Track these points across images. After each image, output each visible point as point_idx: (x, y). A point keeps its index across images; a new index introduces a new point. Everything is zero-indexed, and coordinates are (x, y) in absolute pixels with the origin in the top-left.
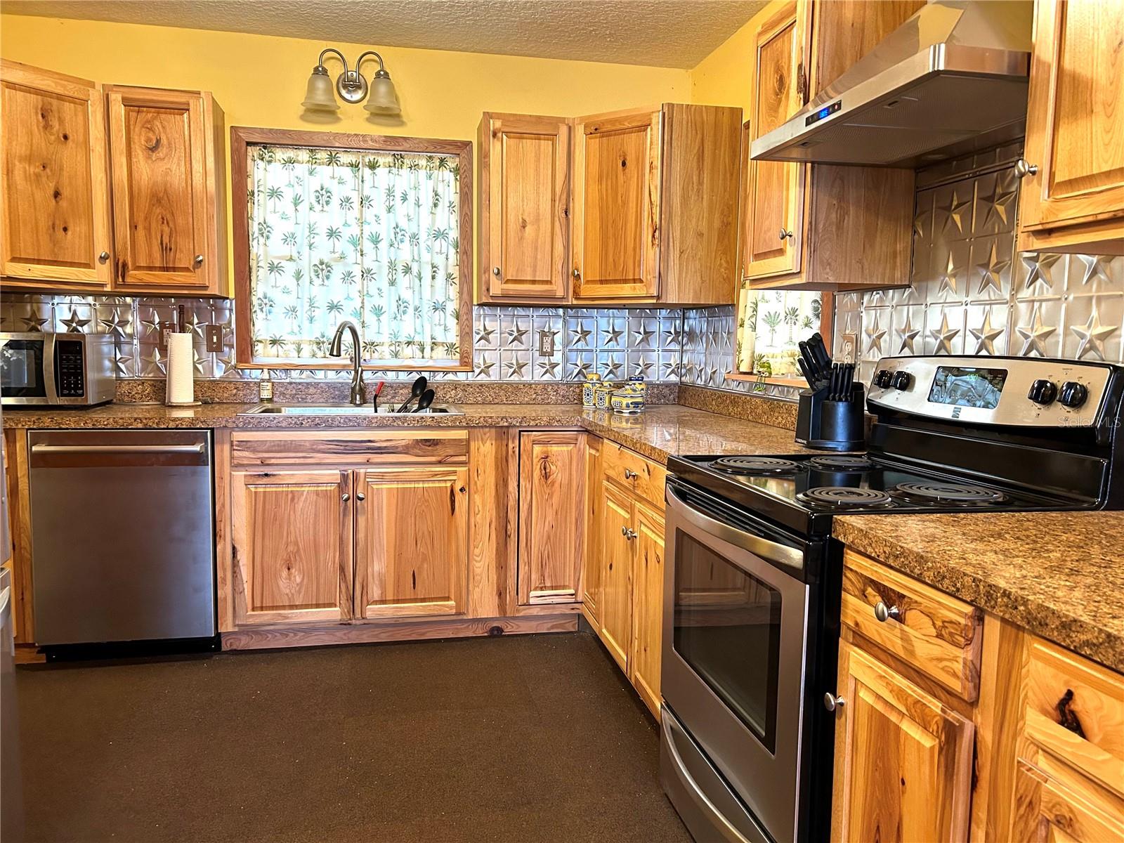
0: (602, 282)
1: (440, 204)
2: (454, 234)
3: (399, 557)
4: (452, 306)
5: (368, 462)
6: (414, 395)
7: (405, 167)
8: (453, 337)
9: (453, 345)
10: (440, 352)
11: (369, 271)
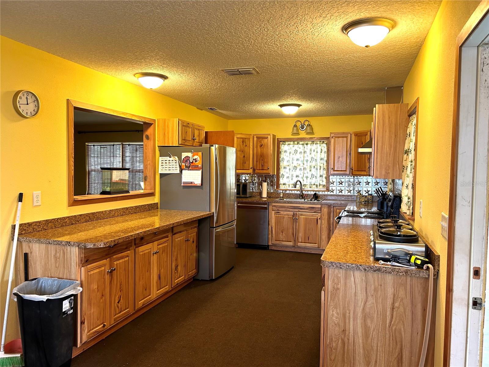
0: (358, 171)
1: (322, 152)
2: (326, 159)
3: (305, 233)
4: (324, 176)
5: (299, 211)
6: (314, 197)
7: (314, 144)
8: (324, 183)
9: (324, 185)
10: (321, 187)
11: (305, 168)
